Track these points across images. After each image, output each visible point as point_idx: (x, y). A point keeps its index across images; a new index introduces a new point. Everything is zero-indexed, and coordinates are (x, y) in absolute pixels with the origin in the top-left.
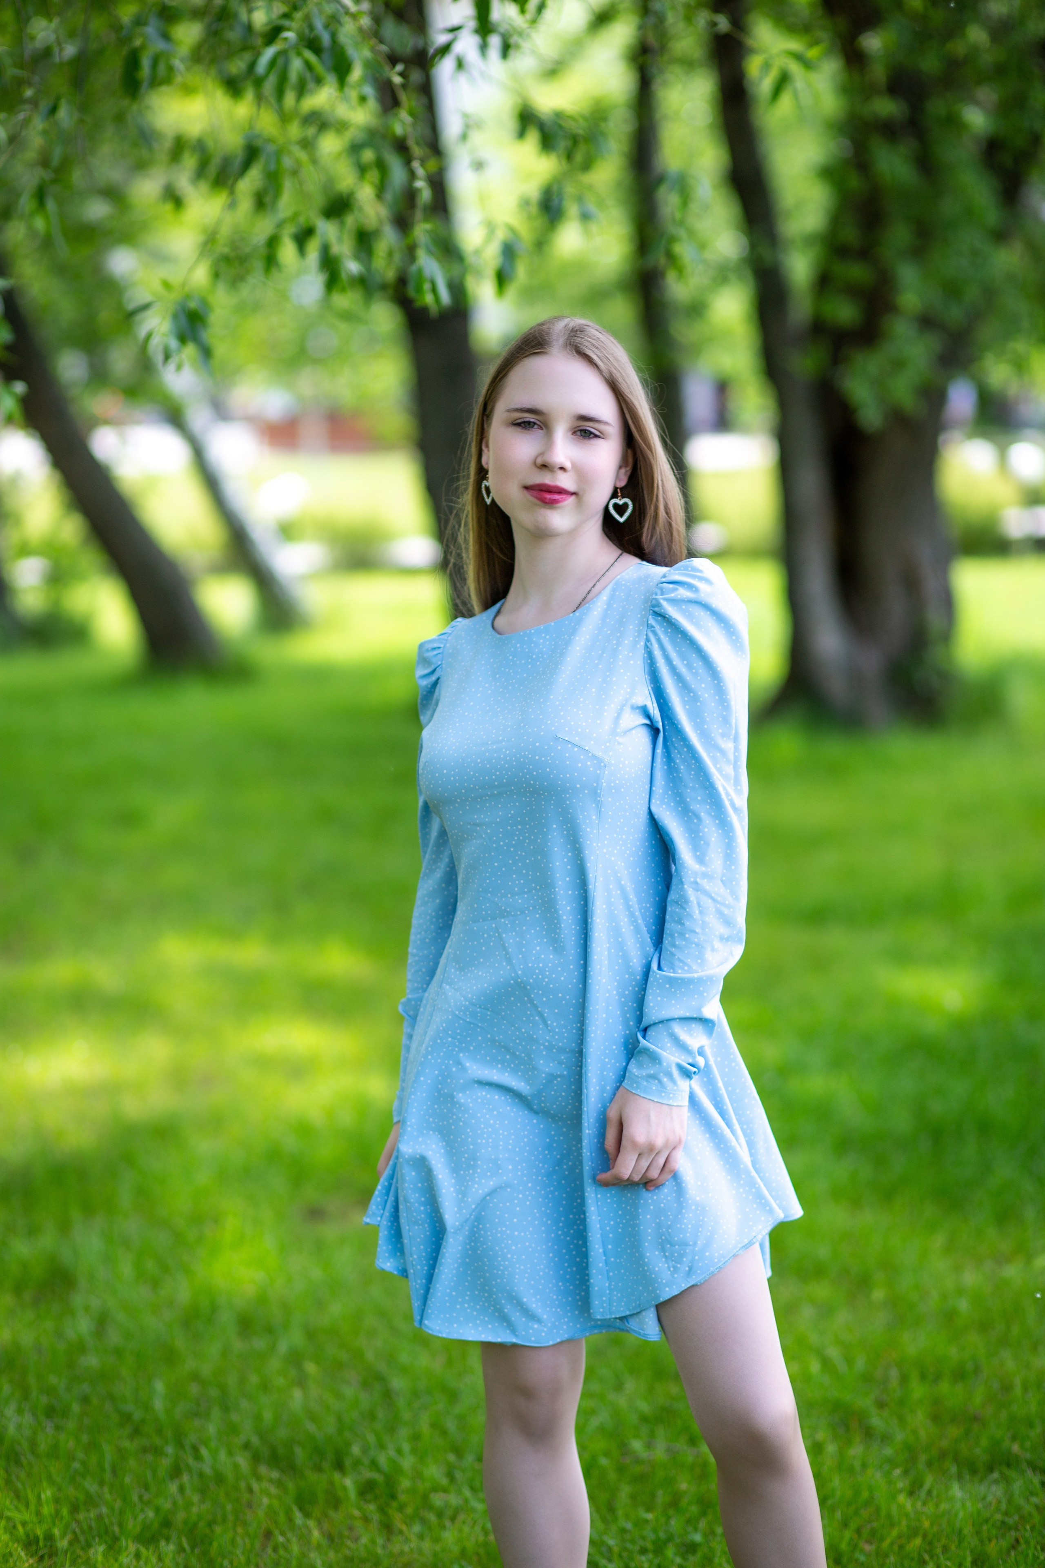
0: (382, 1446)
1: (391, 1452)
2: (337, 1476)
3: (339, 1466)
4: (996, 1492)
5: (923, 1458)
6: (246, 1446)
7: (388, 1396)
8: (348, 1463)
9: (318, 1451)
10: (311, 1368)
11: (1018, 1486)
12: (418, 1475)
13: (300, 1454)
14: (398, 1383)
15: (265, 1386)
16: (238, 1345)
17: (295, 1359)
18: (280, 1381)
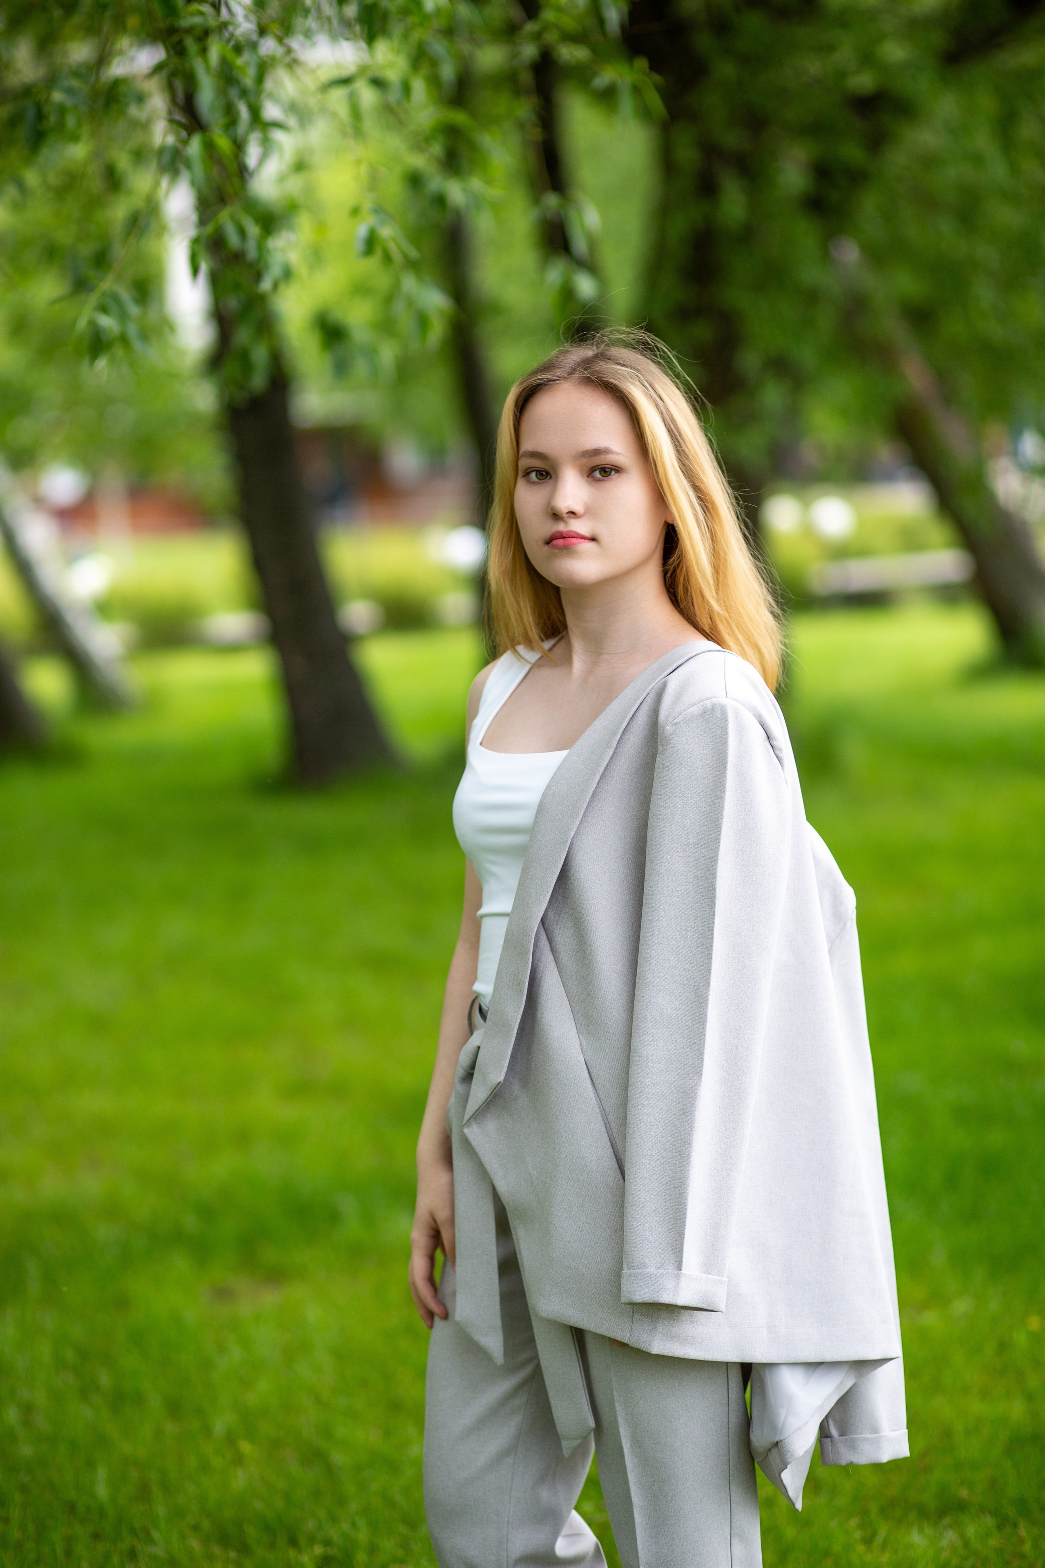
0: (334, 1519)
1: (345, 1526)
2: (292, 1554)
3: (293, 1542)
4: (950, 1537)
5: (874, 1508)
6: (196, 1528)
7: (330, 1471)
8: (302, 1540)
9: (268, 1529)
10: (246, 1447)
11: (971, 1530)
12: (373, 1549)
13: (252, 1533)
14: (338, 1457)
15: (205, 1467)
16: (170, 1428)
17: (230, 1440)
18: (217, 1462)
